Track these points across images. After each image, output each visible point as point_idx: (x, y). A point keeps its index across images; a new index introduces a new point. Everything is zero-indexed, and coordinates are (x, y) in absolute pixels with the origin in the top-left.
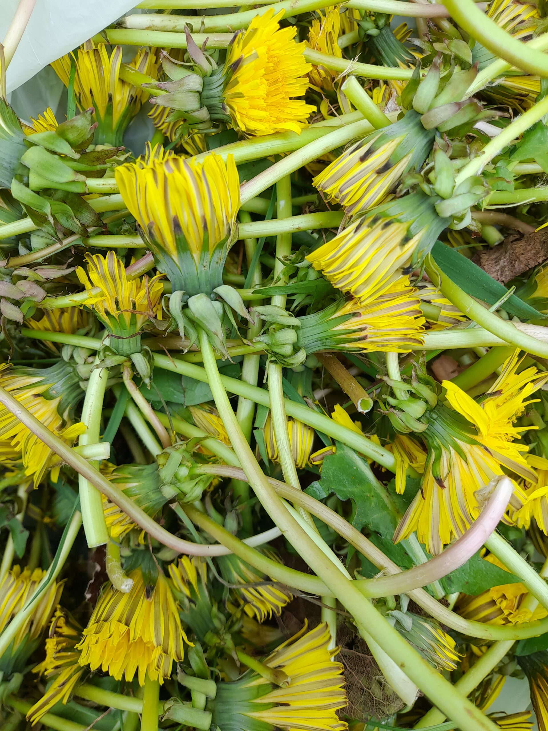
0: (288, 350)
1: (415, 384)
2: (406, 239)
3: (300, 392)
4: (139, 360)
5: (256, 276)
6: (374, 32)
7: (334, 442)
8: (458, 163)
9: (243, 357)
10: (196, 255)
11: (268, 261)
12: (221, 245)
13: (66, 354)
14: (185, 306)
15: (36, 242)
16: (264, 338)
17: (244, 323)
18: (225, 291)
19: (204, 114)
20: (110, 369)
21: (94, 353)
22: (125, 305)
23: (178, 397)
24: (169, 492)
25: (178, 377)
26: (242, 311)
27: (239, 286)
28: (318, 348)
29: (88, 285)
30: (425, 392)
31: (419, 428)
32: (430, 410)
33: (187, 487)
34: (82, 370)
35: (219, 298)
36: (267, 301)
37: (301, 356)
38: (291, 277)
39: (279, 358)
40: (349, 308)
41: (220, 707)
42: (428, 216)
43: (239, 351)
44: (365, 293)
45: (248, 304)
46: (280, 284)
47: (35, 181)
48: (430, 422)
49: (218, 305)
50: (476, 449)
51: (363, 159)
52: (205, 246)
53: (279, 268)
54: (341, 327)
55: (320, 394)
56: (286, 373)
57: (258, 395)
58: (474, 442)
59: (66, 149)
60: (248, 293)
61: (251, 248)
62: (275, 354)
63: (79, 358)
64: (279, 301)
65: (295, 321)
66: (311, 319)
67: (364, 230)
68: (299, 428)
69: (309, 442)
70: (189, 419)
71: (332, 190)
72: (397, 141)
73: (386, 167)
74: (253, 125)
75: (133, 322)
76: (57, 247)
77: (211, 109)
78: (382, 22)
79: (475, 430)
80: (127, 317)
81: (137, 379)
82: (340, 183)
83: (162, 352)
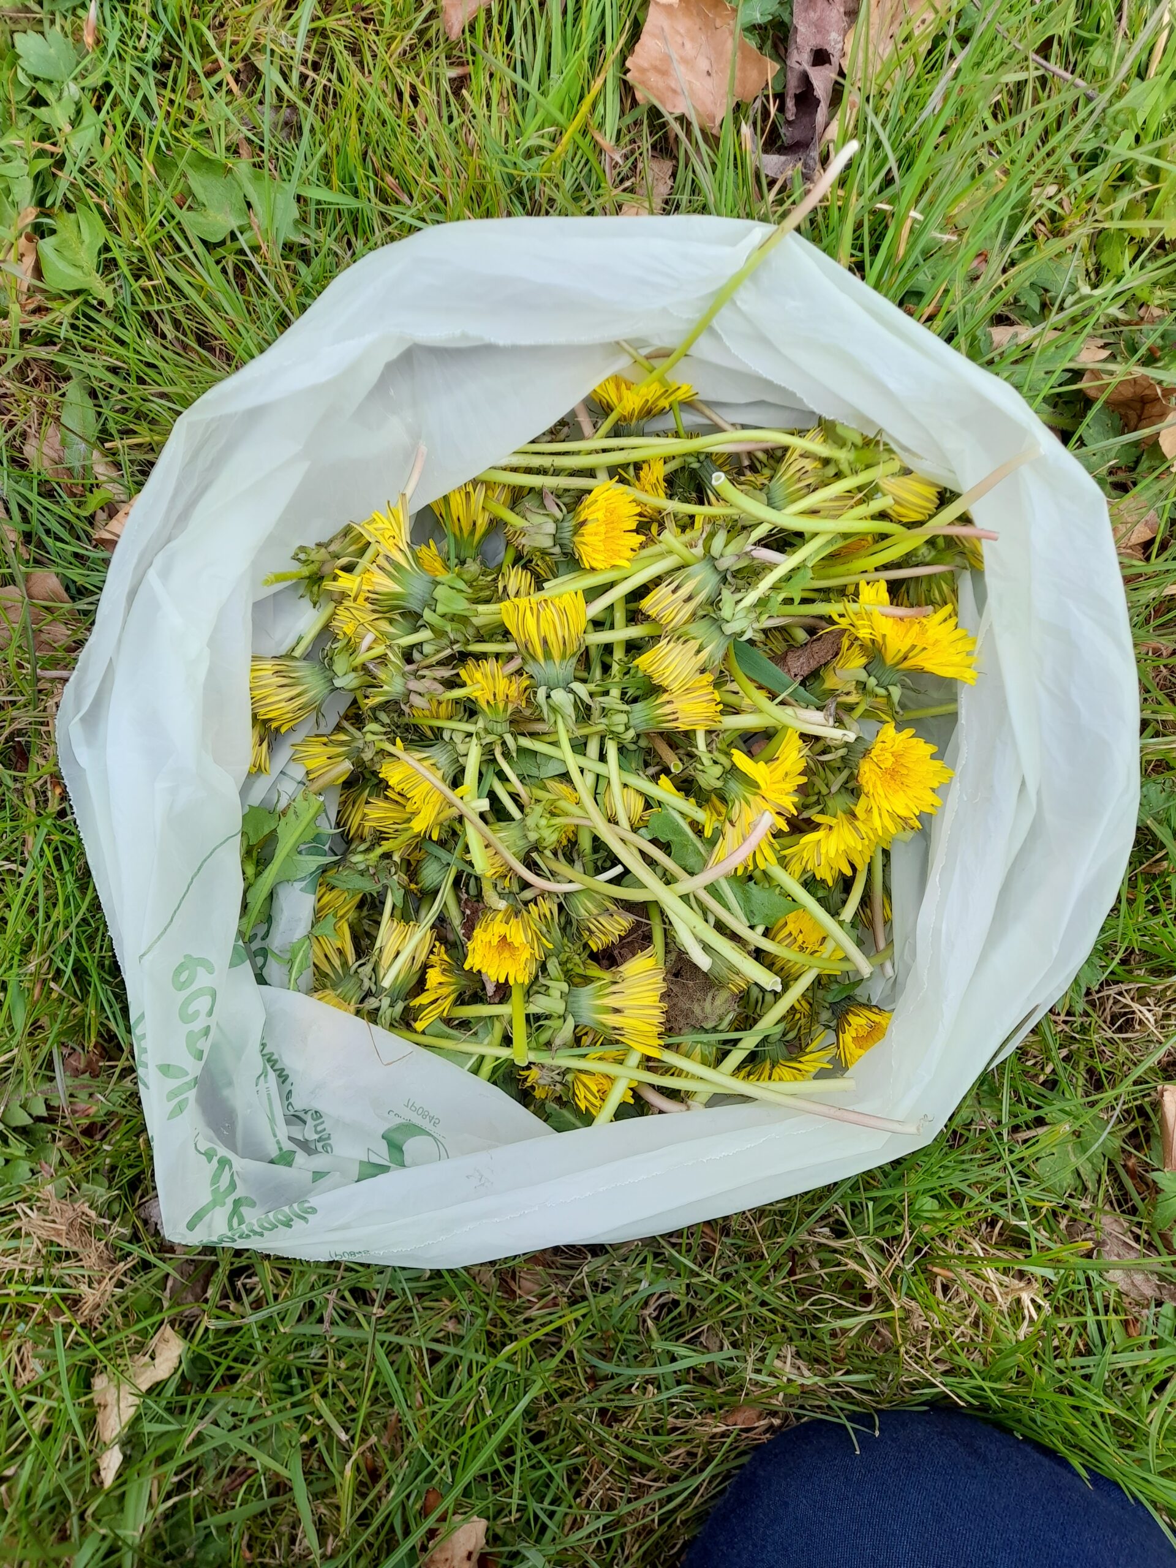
0: (621, 729)
1: (716, 753)
2: (698, 651)
3: (634, 765)
4: (509, 738)
5: (597, 672)
6: (696, 465)
7: (660, 804)
8: (738, 596)
9: (587, 737)
10: (557, 661)
11: (607, 659)
12: (574, 655)
13: (446, 736)
14: (548, 697)
15: (427, 649)
16: (603, 720)
17: (588, 708)
18: (577, 686)
19: (557, 550)
20: (484, 747)
21: (469, 735)
22: (500, 697)
23: (534, 772)
24: (533, 836)
25: (535, 753)
26: (587, 699)
27: (584, 681)
28: (642, 728)
29: (469, 682)
30: (722, 759)
31: (719, 784)
32: (726, 772)
33: (546, 833)
34: (461, 748)
35: (572, 691)
36: (606, 693)
37: (631, 733)
38: (626, 674)
39: (616, 736)
40: (665, 697)
41: (571, 999)
42: (717, 633)
43: (586, 731)
44: (674, 686)
45: (591, 695)
46: (617, 679)
47: (441, 609)
48: (726, 781)
49: (571, 696)
50: (758, 799)
51: (674, 591)
52: (563, 656)
53: (615, 668)
54: (660, 711)
55: (651, 770)
56: (622, 750)
57: (600, 768)
58: (756, 794)
59: (462, 585)
60: (592, 687)
61: (593, 653)
62: (612, 732)
63: (458, 738)
64: (615, 692)
65: (626, 707)
66: (638, 706)
67: (672, 644)
68: (632, 792)
69: (640, 803)
70: (544, 788)
71: (652, 612)
72: (698, 578)
73: (690, 598)
74: (594, 564)
75: (505, 710)
76: (448, 652)
77: (561, 546)
78: (702, 458)
79: (758, 787)
80: (501, 706)
81: (506, 754)
82: (659, 607)
83: (523, 735)
